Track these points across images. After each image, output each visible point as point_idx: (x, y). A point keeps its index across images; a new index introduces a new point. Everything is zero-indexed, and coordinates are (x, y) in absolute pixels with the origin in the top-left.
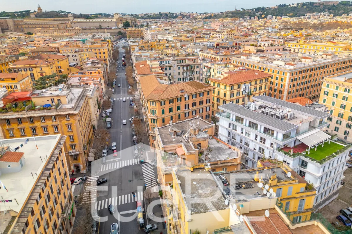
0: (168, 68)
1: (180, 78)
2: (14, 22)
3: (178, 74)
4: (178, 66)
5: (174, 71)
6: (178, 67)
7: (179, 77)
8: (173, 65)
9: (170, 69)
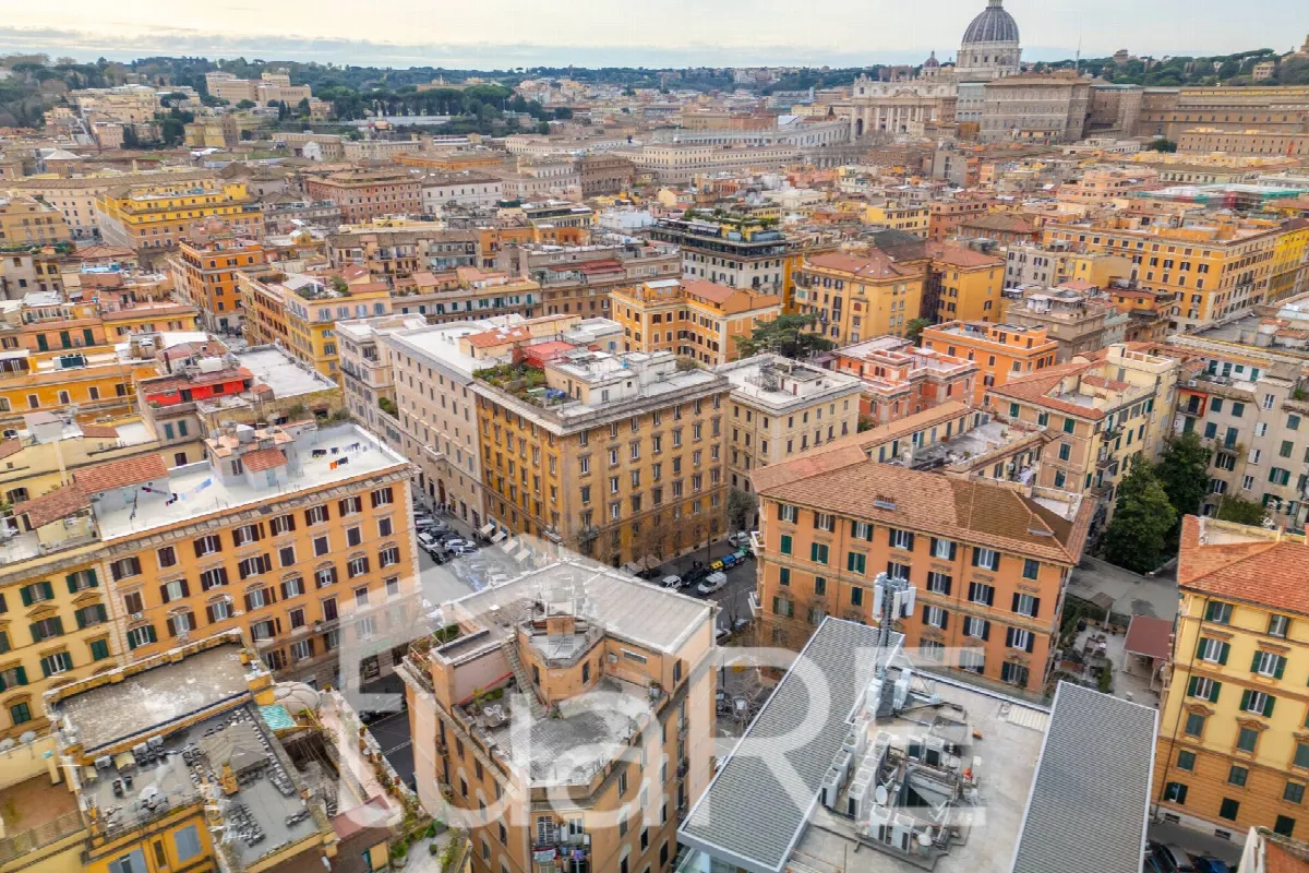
0: (1228, 406)
1: (1287, 474)
2: (1146, 101)
3: (1278, 448)
4: (1286, 408)
5: (1260, 427)
6: (1285, 417)
7: (1282, 463)
8: (1261, 400)
9: (1238, 411)
